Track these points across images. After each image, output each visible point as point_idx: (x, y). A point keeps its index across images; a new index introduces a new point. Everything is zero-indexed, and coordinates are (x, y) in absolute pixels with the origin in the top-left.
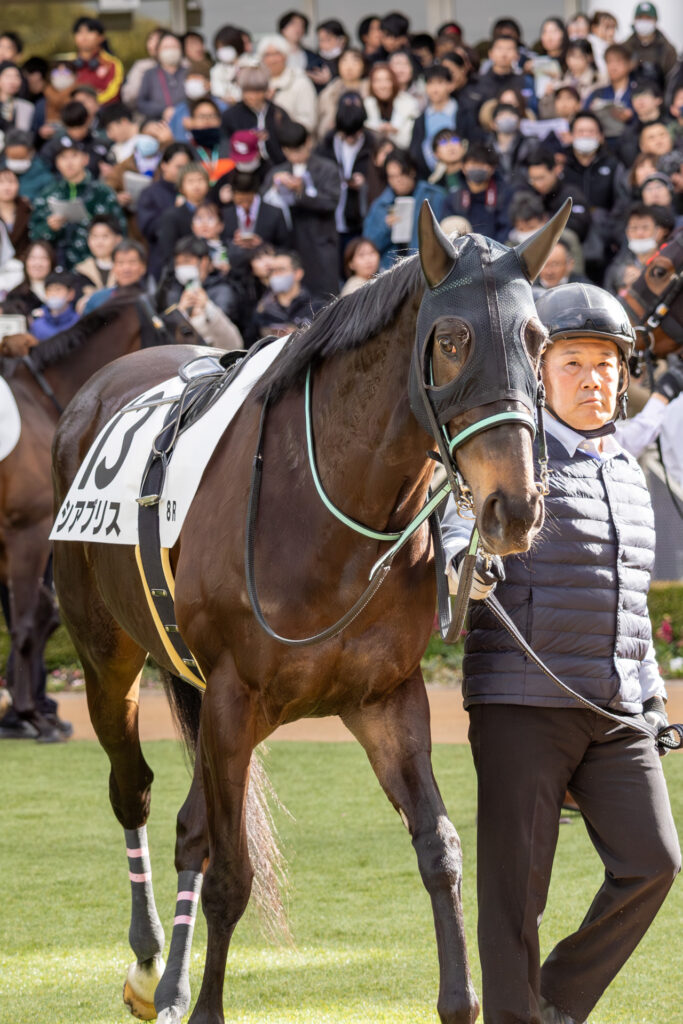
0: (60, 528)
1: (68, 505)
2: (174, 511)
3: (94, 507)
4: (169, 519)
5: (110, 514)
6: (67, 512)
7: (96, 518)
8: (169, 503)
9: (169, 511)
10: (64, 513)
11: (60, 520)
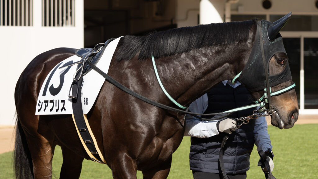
0: (39, 110)
1: (40, 102)
2: (87, 101)
3: (54, 103)
4: (85, 104)
5: (61, 105)
6: (41, 105)
7: (56, 106)
8: (85, 98)
9: (85, 101)
10: (39, 105)
11: (38, 108)
